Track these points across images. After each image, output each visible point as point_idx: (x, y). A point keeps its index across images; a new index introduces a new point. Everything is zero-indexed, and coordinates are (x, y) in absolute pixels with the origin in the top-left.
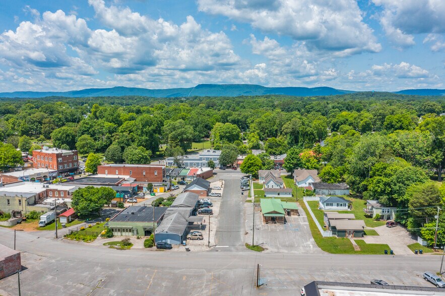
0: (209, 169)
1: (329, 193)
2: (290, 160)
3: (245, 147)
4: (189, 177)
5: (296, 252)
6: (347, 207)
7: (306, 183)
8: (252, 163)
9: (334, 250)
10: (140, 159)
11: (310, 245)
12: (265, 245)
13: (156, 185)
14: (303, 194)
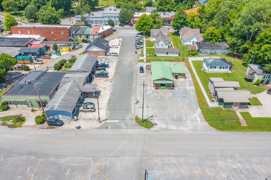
0: (109, 27)
1: (211, 52)
2: (178, 20)
3: (141, 5)
4: (92, 35)
5: (184, 129)
6: (228, 69)
7: (190, 42)
8: (145, 23)
9: (221, 126)
10: (50, 19)
11: (197, 118)
12: (154, 118)
13: (62, 44)
14: (188, 53)
